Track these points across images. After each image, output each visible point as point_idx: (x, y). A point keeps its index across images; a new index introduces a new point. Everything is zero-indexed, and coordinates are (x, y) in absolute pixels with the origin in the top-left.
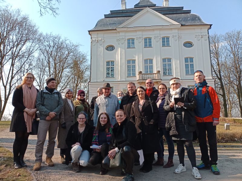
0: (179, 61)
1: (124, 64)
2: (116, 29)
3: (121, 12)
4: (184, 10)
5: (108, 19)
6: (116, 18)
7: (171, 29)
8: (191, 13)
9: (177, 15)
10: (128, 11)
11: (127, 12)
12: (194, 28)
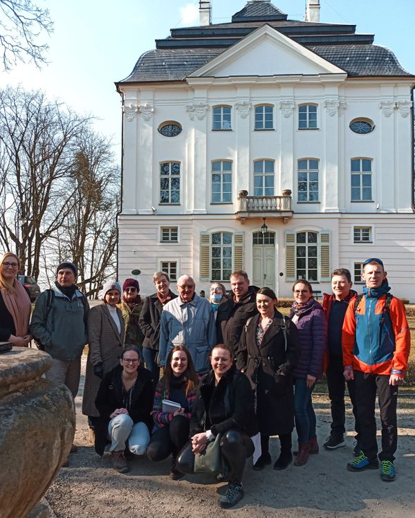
0: (337, 168)
1: (205, 170)
2: (184, 81)
3: (199, 33)
4: (356, 33)
5: (164, 53)
6: (187, 50)
7: (323, 85)
8: (374, 44)
9: (340, 47)
10: (216, 33)
11: (214, 35)
12: (379, 84)
